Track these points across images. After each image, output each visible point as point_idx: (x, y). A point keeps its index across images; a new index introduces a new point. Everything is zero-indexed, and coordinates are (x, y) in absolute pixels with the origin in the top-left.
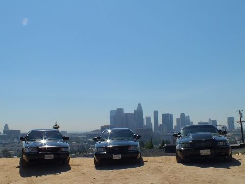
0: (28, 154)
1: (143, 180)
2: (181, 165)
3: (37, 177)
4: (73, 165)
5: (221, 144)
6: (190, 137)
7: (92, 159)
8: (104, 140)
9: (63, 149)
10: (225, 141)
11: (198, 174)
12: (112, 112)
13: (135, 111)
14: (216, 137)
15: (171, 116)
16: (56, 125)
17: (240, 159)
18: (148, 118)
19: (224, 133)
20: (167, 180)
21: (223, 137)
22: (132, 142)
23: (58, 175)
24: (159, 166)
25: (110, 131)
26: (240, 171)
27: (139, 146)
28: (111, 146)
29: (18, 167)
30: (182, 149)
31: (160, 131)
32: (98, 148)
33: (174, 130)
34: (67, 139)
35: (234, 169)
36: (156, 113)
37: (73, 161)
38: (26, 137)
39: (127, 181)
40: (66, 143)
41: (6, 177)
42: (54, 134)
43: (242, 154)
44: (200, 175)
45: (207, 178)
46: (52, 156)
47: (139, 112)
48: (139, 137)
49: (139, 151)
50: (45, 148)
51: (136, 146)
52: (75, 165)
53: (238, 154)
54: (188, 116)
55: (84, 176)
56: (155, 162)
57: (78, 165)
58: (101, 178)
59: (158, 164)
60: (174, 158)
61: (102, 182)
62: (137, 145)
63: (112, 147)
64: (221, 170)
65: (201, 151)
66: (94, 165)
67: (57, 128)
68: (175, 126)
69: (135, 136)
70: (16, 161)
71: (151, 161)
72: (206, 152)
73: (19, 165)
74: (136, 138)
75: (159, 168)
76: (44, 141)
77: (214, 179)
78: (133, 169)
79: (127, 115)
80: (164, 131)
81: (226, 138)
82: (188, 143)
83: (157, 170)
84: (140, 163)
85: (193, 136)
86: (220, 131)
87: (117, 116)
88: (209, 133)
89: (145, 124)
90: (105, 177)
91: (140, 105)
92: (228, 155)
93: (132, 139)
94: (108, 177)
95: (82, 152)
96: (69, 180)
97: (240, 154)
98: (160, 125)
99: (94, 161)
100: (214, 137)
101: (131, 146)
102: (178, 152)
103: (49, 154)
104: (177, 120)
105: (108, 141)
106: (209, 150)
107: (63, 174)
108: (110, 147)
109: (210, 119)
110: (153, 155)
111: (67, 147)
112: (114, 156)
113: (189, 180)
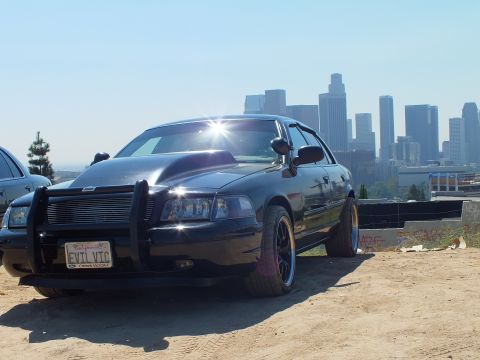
12: (250, 100)
13: (322, 98)
15: (434, 110)
16: (40, 142)
18: (363, 120)
31: (400, 157)
33: (442, 155)
36: (386, 104)
47: (334, 100)
67: (42, 152)
68: (445, 143)
79: (297, 109)
80: (412, 158)
89: (354, 137)
91: (336, 79)
98: (400, 139)
104: (453, 123)
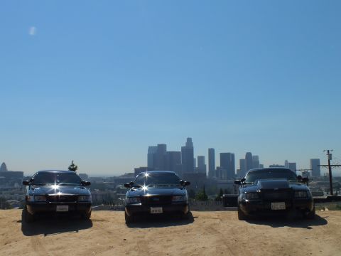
0: (33, 205)
1: (191, 242)
2: (244, 223)
3: (45, 235)
4: (96, 220)
5: (300, 196)
6: (258, 185)
7: (123, 213)
8: (139, 187)
9: (82, 198)
10: (306, 191)
11: (267, 236)
12: (150, 148)
13: (183, 148)
14: (294, 185)
15: (233, 155)
16: (73, 165)
17: (326, 215)
18: (201, 159)
19: (306, 180)
20: (225, 243)
21: (303, 186)
22: (177, 190)
23: (74, 234)
24: (215, 224)
25: (147, 175)
26: (325, 233)
27: (187, 196)
28: (148, 195)
29: (19, 222)
30: (247, 200)
31: (217, 176)
32: (130, 197)
33: (236, 176)
34: (88, 184)
35: (316, 229)
36: (211, 152)
37: (95, 215)
38: (31, 180)
39: (170, 243)
40: (86, 190)
41: (3, 235)
42: (70, 177)
43: (330, 209)
44: (270, 236)
45: (280, 241)
46: (67, 207)
47: (188, 150)
48: (188, 184)
49: (187, 202)
50: (58, 196)
51: (183, 195)
52: (98, 220)
53: (324, 209)
54: (257, 157)
55: (110, 236)
56: (208, 218)
57: (103, 220)
58: (134, 238)
59: (213, 221)
60: (235, 214)
61: (135, 244)
62: (185, 195)
63: (149, 197)
64: (299, 231)
65: (272, 204)
66: (125, 221)
67: (74, 169)
68: (238, 170)
69: (182, 182)
70: (17, 213)
71: (203, 217)
72: (279, 206)
73: (20, 218)
74: (183, 185)
75: (214, 227)
76: (55, 187)
77: (288, 242)
78: (178, 228)
79: (172, 153)
80: (223, 176)
81: (308, 188)
82: (254, 192)
83: (211, 230)
84: (189, 219)
85: (262, 184)
86: (299, 177)
87: (158, 154)
88: (284, 180)
89: (197, 166)
90: (139, 237)
91: (189, 140)
92: (309, 210)
93: (177, 187)
94: (143, 237)
95: (108, 203)
96: (90, 241)
97: (326, 210)
98: (217, 168)
99: (124, 215)
100: (290, 186)
101: (175, 195)
102: (241, 205)
103: (63, 205)
104: (241, 161)
105: (145, 188)
106: (284, 203)
107: (82, 232)
108: (147, 197)
109: (286, 161)
110: (207, 209)
111: (87, 196)
112: (152, 209)
113: (255, 244)
